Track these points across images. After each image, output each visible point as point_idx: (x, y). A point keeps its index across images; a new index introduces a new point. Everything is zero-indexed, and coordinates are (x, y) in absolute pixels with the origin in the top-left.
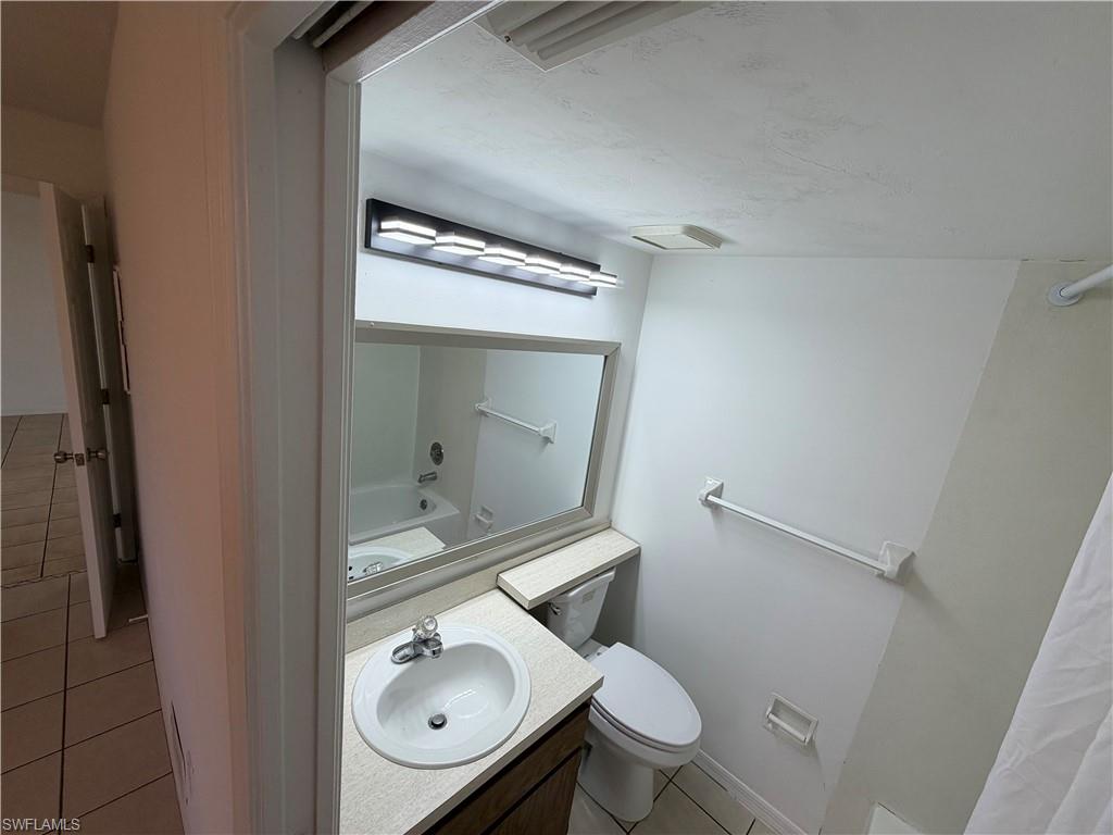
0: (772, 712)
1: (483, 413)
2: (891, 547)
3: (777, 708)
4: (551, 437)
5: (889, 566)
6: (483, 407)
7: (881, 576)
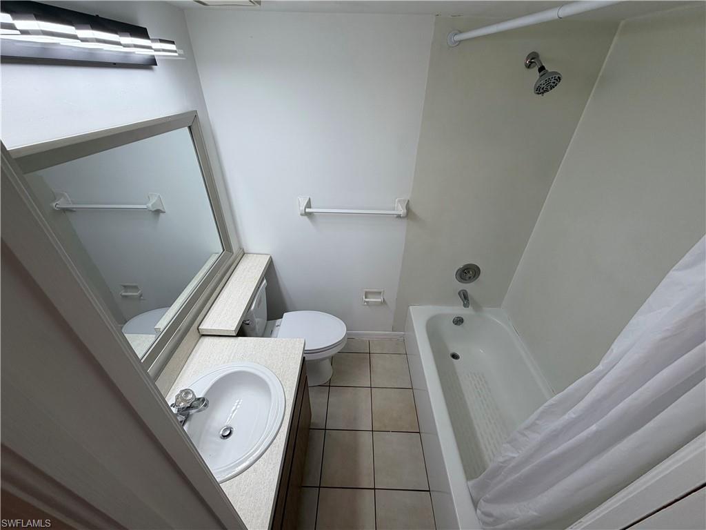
0: (366, 298)
1: (65, 210)
2: (399, 201)
3: (366, 295)
4: (161, 209)
5: (402, 211)
6: (61, 203)
7: (399, 216)
